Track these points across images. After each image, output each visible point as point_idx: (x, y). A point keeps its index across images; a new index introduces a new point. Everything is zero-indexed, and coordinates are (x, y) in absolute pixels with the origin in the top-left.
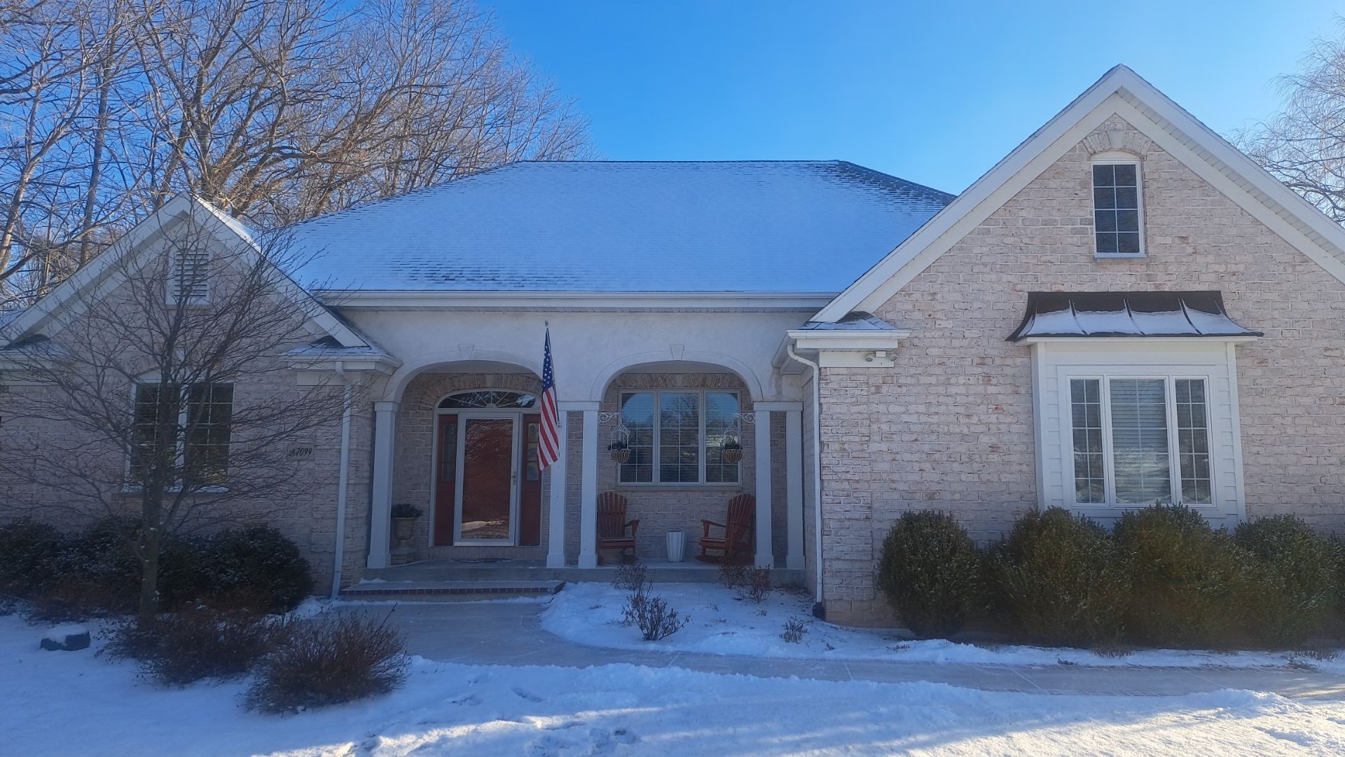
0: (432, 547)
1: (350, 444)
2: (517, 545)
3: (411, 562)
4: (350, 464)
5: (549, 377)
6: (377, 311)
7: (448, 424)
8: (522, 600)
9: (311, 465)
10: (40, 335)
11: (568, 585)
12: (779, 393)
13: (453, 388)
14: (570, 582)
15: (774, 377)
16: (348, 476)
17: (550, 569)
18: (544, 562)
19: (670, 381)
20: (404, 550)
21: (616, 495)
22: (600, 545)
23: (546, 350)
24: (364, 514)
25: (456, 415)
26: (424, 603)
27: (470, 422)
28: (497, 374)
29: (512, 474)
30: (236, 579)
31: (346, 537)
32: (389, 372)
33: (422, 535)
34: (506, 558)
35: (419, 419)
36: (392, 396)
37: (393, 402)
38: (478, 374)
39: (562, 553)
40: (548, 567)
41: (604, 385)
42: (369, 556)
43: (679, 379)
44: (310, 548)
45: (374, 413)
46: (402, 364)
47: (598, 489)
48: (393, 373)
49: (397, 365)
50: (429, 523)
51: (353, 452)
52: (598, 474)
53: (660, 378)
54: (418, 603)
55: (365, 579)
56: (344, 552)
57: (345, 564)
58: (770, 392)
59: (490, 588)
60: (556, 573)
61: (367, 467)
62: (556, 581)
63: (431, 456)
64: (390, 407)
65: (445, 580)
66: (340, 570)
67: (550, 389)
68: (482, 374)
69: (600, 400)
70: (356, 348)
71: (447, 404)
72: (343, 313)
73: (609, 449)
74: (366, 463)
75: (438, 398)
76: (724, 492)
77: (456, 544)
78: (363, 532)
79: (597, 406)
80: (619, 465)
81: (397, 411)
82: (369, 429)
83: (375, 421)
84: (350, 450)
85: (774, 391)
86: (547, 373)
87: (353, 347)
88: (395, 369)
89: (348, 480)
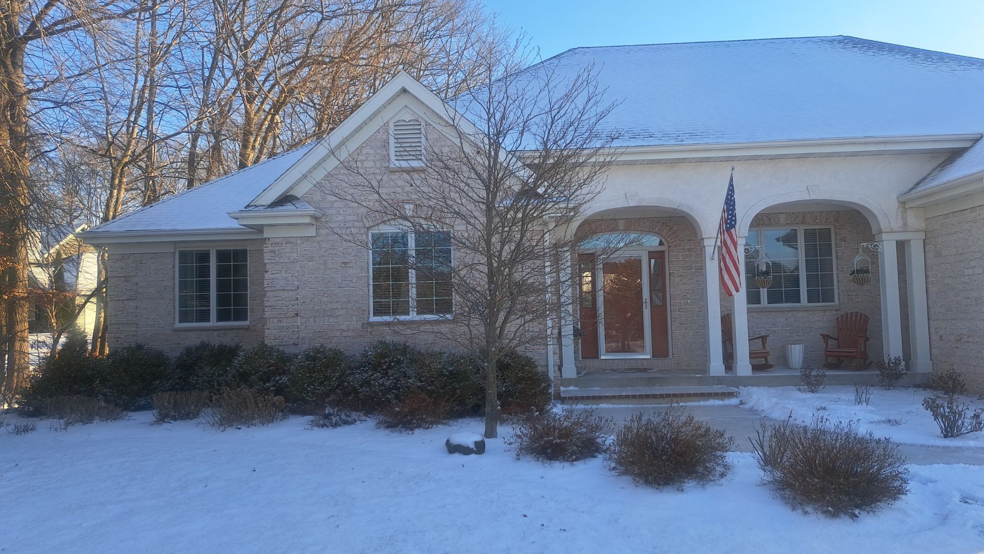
0: (582, 361)
2: (652, 357)
8: (712, 402)
10: (291, 196)
12: (905, 224)
15: (900, 210)
17: (714, 377)
19: (774, 219)
25: (592, 255)
28: (627, 219)
31: (554, 353)
34: (646, 368)
38: (611, 220)
39: (722, 363)
40: (711, 375)
42: (562, 369)
43: (782, 217)
45: (557, 253)
46: (578, 211)
53: (765, 218)
54: (626, 406)
55: (563, 386)
57: (555, 375)
58: (896, 224)
59: (671, 393)
62: (720, 386)
66: (553, 380)
69: (747, 235)
76: (825, 311)
77: (602, 357)
79: (744, 241)
85: (900, 222)
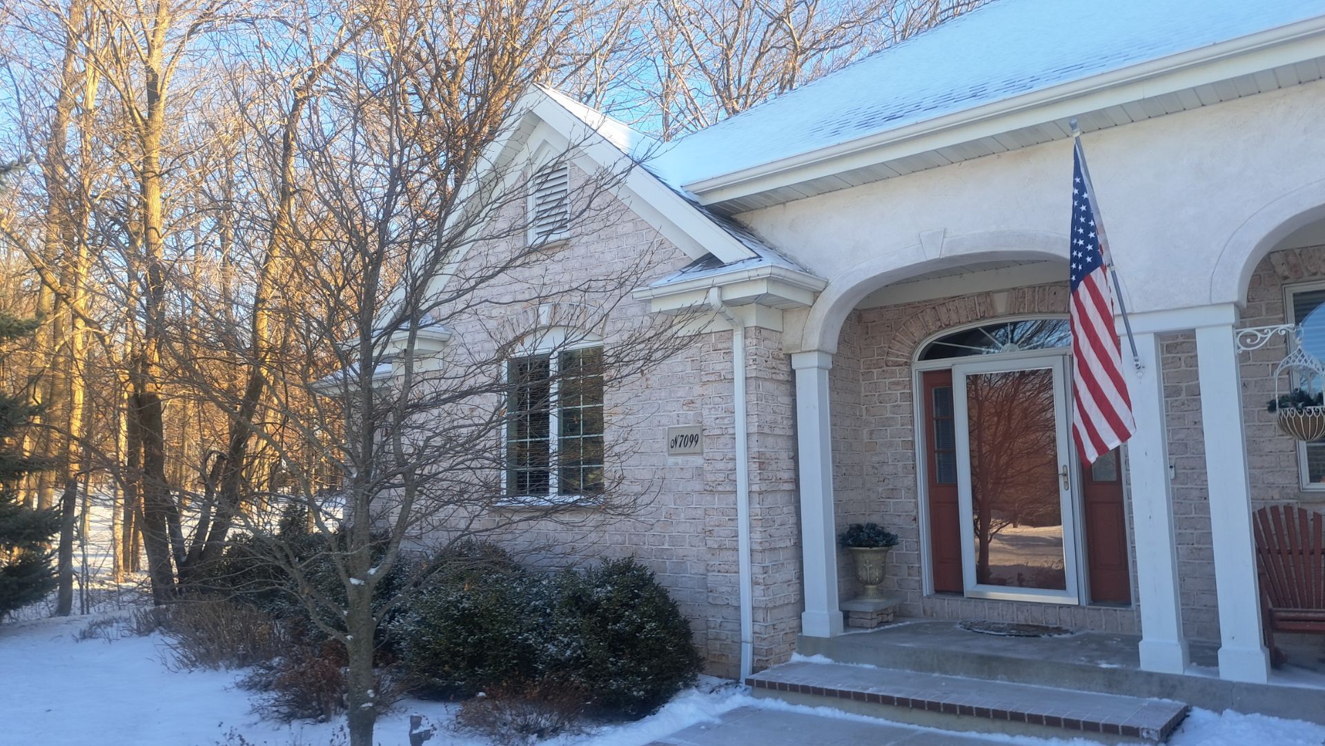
0: (928, 597)
1: (747, 424)
2: (1084, 603)
3: (887, 622)
4: (750, 458)
5: (1090, 247)
6: (784, 203)
7: (938, 388)
9: (698, 461)
11: (1198, 714)
13: (938, 323)
14: (1204, 706)
16: (749, 479)
17: (1150, 675)
18: (1135, 656)
20: (870, 604)
21: (1303, 513)
22: (1271, 624)
23: (1076, 185)
24: (789, 543)
25: (948, 372)
26: (881, 721)
27: (973, 380)
28: (1014, 289)
29: (1061, 471)
30: (568, 652)
31: (754, 583)
32: (806, 299)
33: (909, 575)
34: (1065, 628)
35: (887, 381)
36: (814, 341)
37: (818, 350)
38: (979, 295)
39: (1175, 640)
40: (1144, 667)
41: (1241, 264)
42: (804, 615)
44: (708, 597)
45: (793, 373)
46: (827, 284)
47: (1253, 500)
48: (814, 302)
49: (821, 285)
50: (919, 555)
51: (755, 438)
52: (1250, 467)
55: (800, 653)
56: (753, 608)
57: (757, 629)
60: (1165, 685)
61: (786, 463)
62: (1166, 701)
63: (913, 443)
64: (814, 360)
65: (933, 671)
66: (749, 639)
67: (1097, 275)
68: (988, 294)
69: (1235, 298)
70: (740, 263)
71: (932, 353)
72: (739, 217)
73: (1272, 407)
74: (784, 455)
75: (916, 344)
77: (969, 592)
78: (789, 572)
79: (1230, 315)
80: (1303, 445)
81: (831, 366)
82: (786, 400)
83: (794, 386)
84: (748, 435)
86: (1085, 237)
87: (737, 262)
88: (816, 294)
89: (750, 485)
